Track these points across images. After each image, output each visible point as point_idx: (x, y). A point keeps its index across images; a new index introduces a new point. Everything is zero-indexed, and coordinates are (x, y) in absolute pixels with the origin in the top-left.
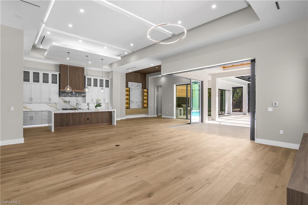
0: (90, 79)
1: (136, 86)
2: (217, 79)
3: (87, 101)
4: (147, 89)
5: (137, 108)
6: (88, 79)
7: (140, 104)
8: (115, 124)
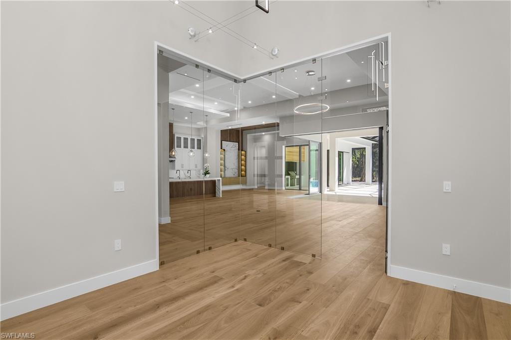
0: (179, 139)
1: (231, 146)
2: (336, 139)
3: (177, 168)
4: (245, 152)
5: (233, 176)
6: (177, 139)
7: (237, 171)
8: (221, 196)
